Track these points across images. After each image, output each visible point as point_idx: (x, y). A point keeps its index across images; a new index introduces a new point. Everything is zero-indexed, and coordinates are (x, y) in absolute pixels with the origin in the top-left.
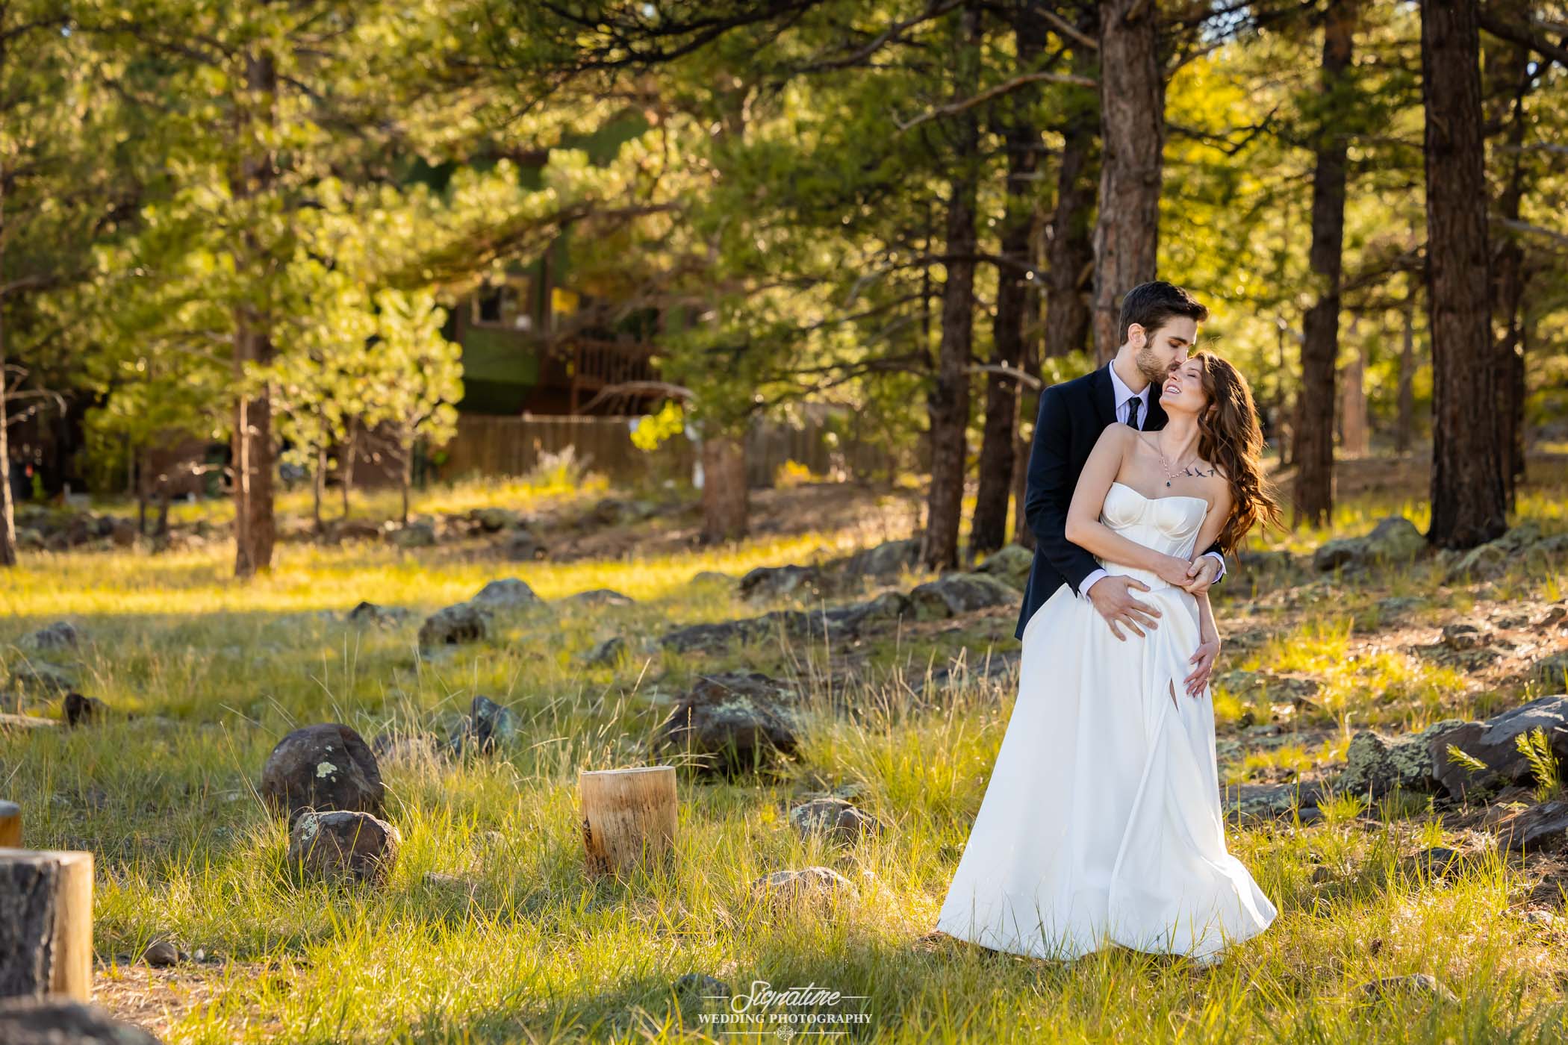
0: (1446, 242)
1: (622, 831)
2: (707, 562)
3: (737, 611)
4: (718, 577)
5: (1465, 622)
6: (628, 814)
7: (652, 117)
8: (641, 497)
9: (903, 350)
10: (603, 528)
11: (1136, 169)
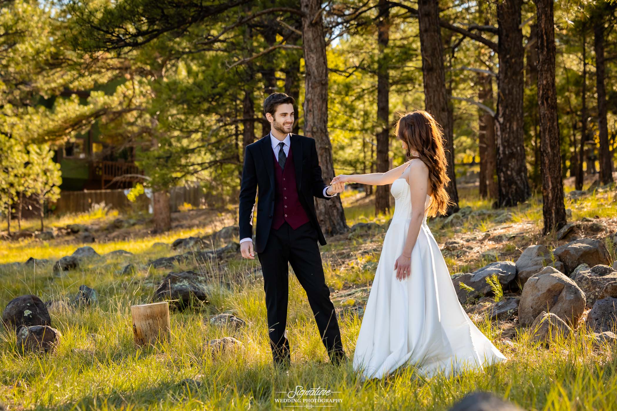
0: (432, 104)
1: (149, 328)
2: (158, 239)
3: (173, 254)
4: (162, 244)
5: (453, 240)
6: (151, 321)
7: (128, 76)
8: (131, 218)
9: (228, 155)
10: (117, 230)
11: (318, 79)
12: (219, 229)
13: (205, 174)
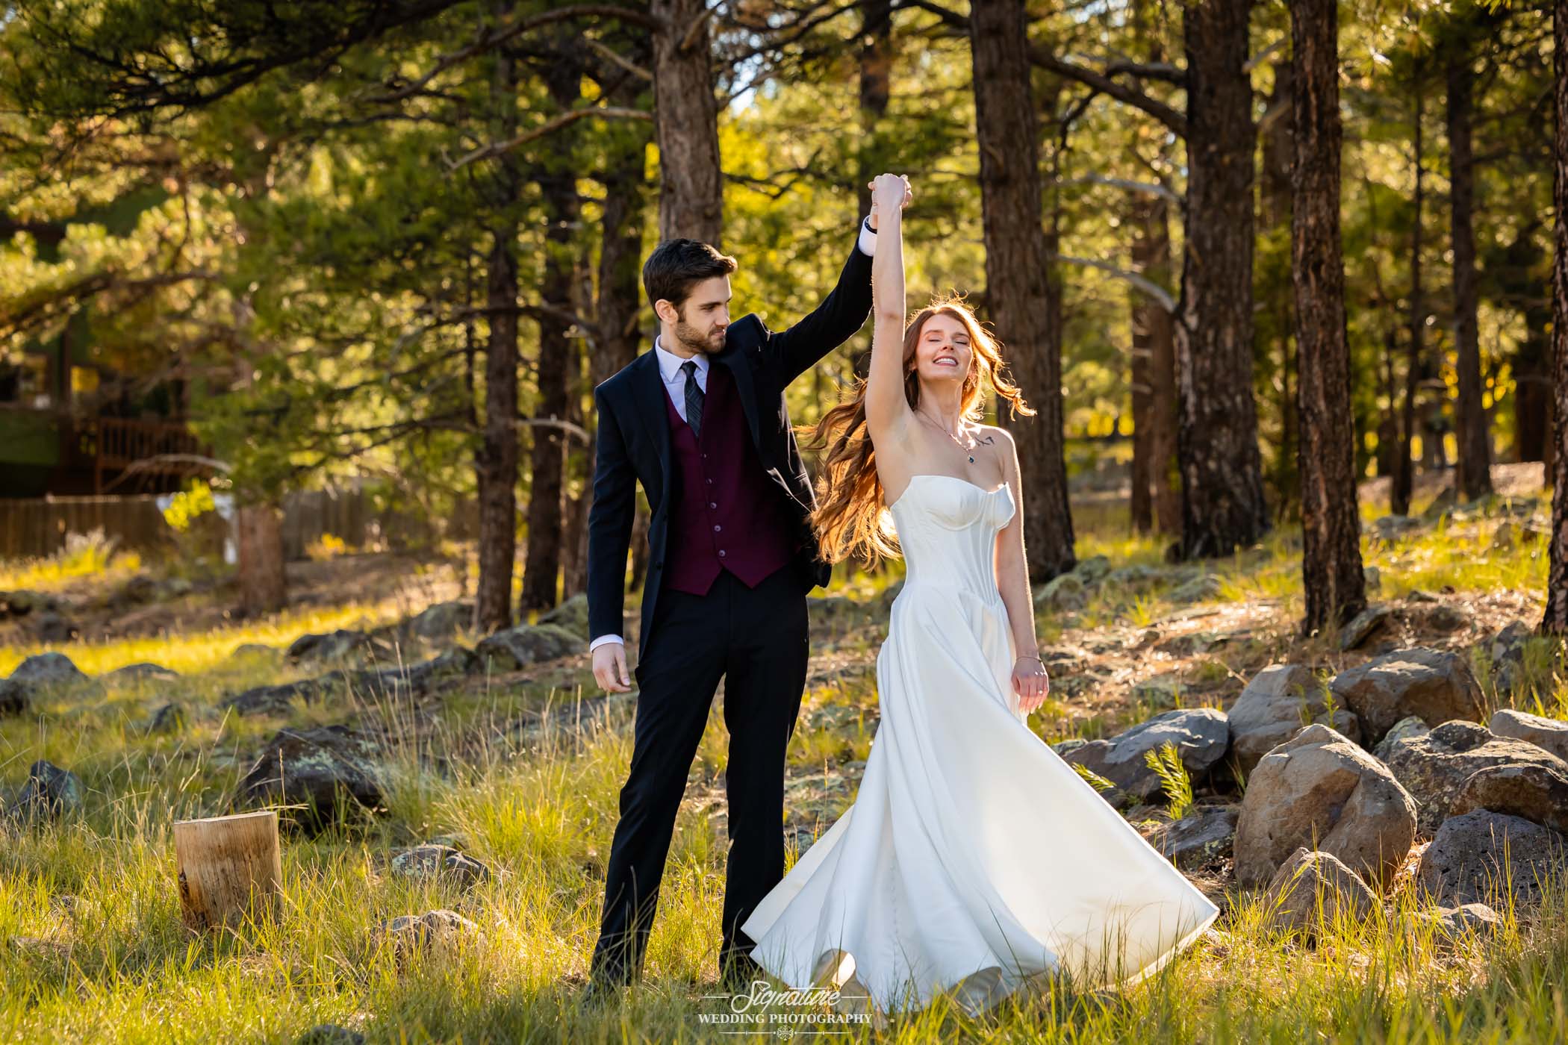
0: (1005, 274)
1: (222, 883)
3: (289, 676)
4: (261, 648)
5: (1058, 649)
6: (228, 864)
7: (172, 185)
8: (173, 574)
9: (445, 406)
10: (136, 606)
11: (695, 202)
12: (417, 608)
13: (383, 458)
